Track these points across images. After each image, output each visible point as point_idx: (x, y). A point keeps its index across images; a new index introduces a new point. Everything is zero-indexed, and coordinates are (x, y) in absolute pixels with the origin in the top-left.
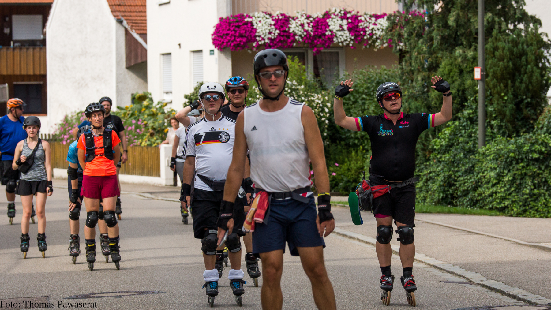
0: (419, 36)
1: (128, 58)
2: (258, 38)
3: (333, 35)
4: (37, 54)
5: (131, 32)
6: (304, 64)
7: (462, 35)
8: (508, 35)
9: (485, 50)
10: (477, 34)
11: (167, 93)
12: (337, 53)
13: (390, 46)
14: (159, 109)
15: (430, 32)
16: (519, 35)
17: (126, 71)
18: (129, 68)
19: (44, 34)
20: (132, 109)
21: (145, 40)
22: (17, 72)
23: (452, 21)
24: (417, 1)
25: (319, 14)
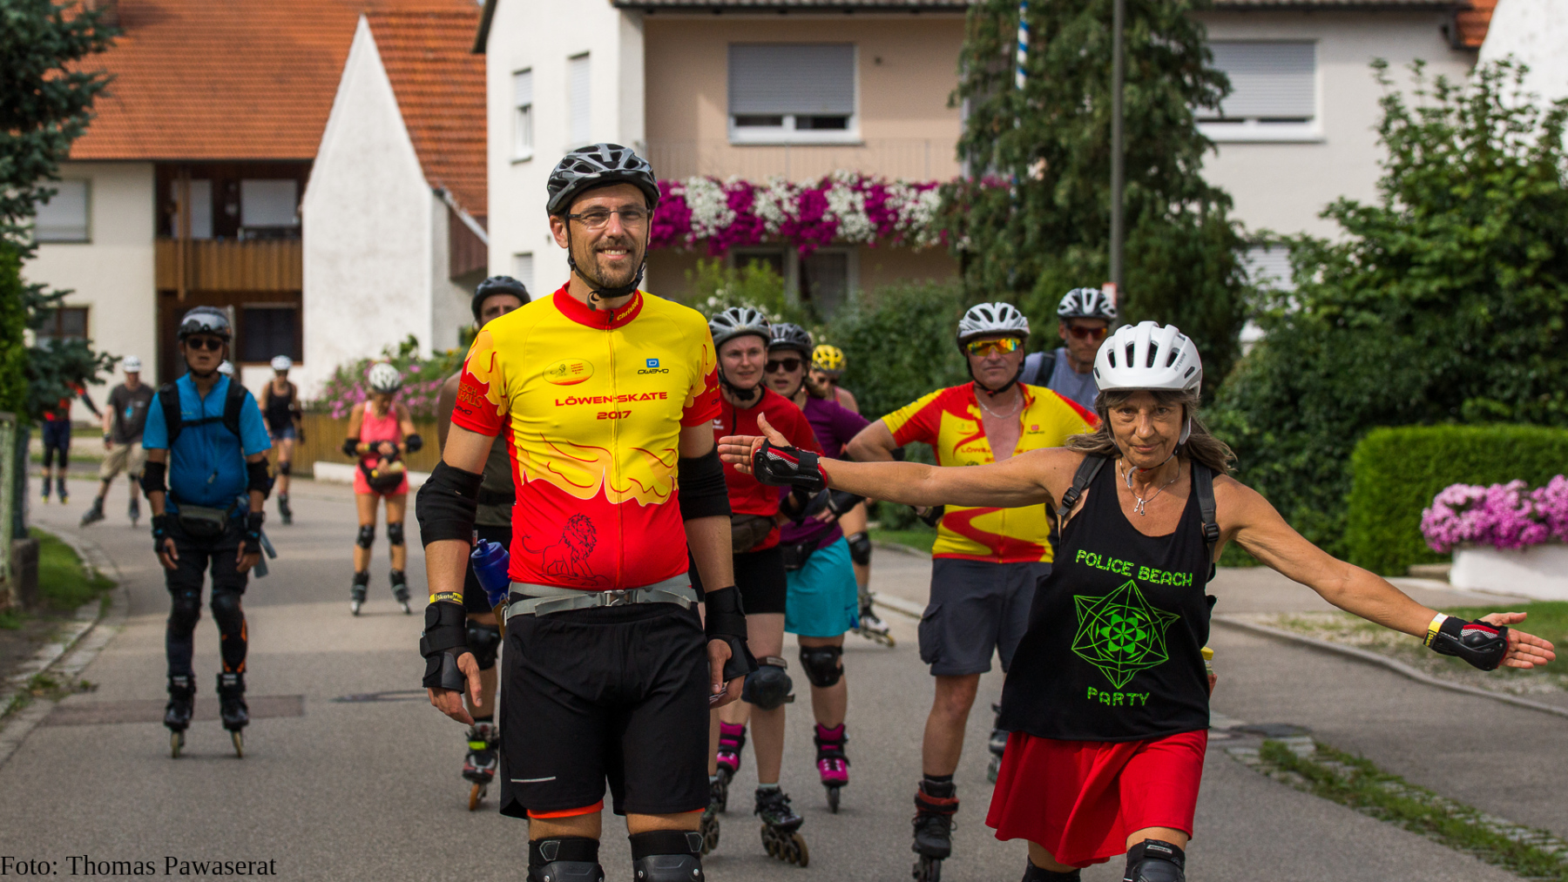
0: (1000, 224)
1: (454, 261)
2: (695, 227)
3: (837, 222)
4: (286, 252)
5: (459, 213)
6: (781, 274)
7: (1081, 223)
8: (1168, 224)
9: (1124, 253)
10: (1108, 221)
12: (844, 256)
13: (944, 243)
15: (1021, 217)
16: (1189, 225)
17: (451, 285)
18: (455, 279)
19: (300, 216)
21: (485, 228)
22: (250, 286)
23: (1061, 196)
24: (996, 159)
25: (810, 181)
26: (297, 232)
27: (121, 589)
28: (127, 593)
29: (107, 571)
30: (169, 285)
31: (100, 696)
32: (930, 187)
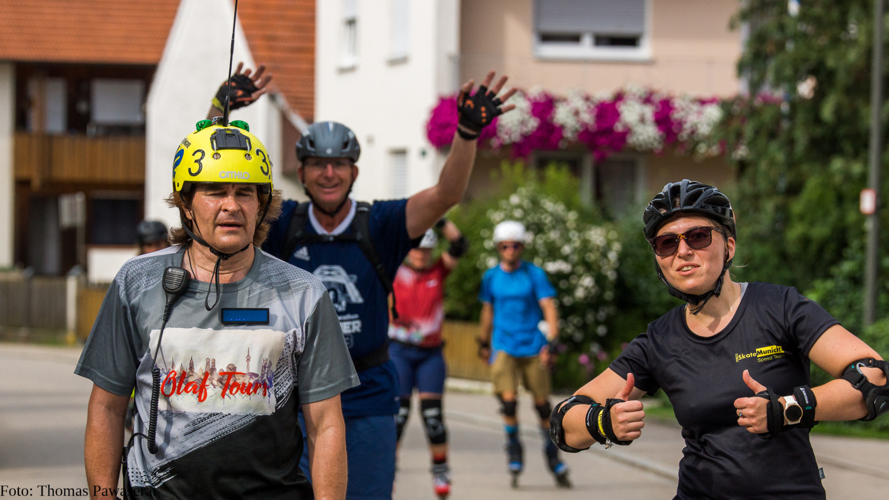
3: (628, 131)
6: (577, 177)
7: (844, 136)
9: (883, 164)
10: (868, 135)
12: (633, 163)
13: (722, 153)
19: (144, 113)
22: (99, 176)
23: (827, 111)
24: (770, 76)
25: (604, 94)
26: (142, 129)
32: (712, 101)
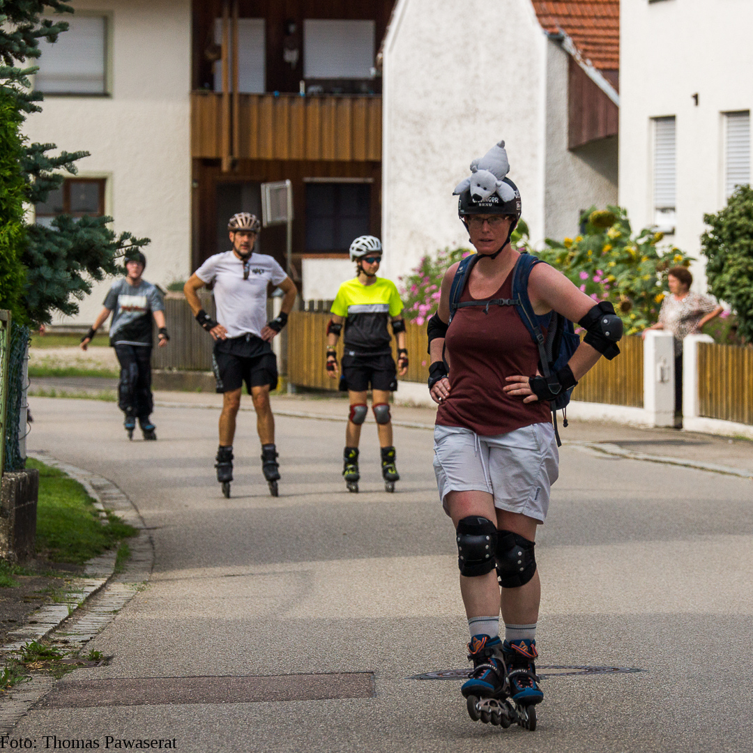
1: (575, 126)
4: (361, 113)
5: (582, 65)
11: (664, 210)
14: (643, 248)
17: (569, 156)
18: (575, 149)
19: (379, 66)
20: (580, 246)
21: (616, 85)
22: (313, 155)
26: (376, 85)
27: (144, 537)
28: (151, 541)
29: (126, 515)
30: (210, 153)
31: (113, 670)
